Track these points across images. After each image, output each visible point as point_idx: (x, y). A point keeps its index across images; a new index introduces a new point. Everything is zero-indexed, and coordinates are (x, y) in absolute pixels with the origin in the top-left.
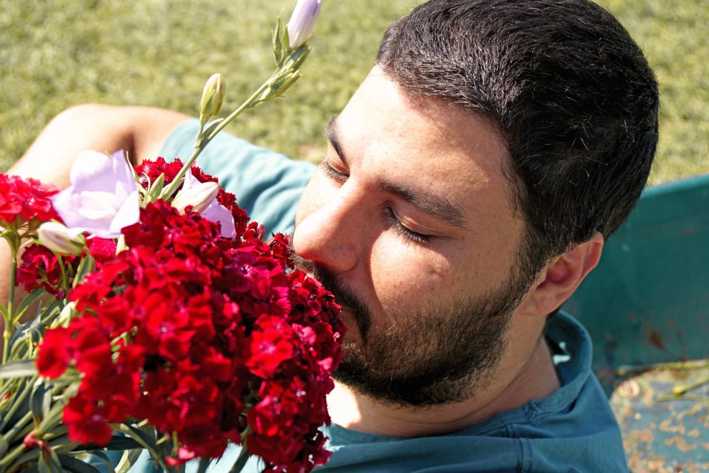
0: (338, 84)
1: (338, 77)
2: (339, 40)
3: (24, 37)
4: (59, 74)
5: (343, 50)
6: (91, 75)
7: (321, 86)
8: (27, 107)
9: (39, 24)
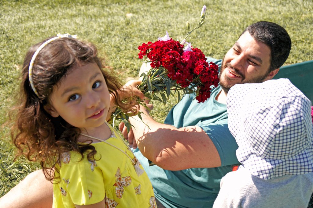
0: (209, 47)
1: (209, 45)
2: (208, 33)
3: (109, 34)
4: (121, 45)
5: (209, 36)
6: (131, 45)
7: (203, 47)
8: (114, 55)
9: (112, 30)
